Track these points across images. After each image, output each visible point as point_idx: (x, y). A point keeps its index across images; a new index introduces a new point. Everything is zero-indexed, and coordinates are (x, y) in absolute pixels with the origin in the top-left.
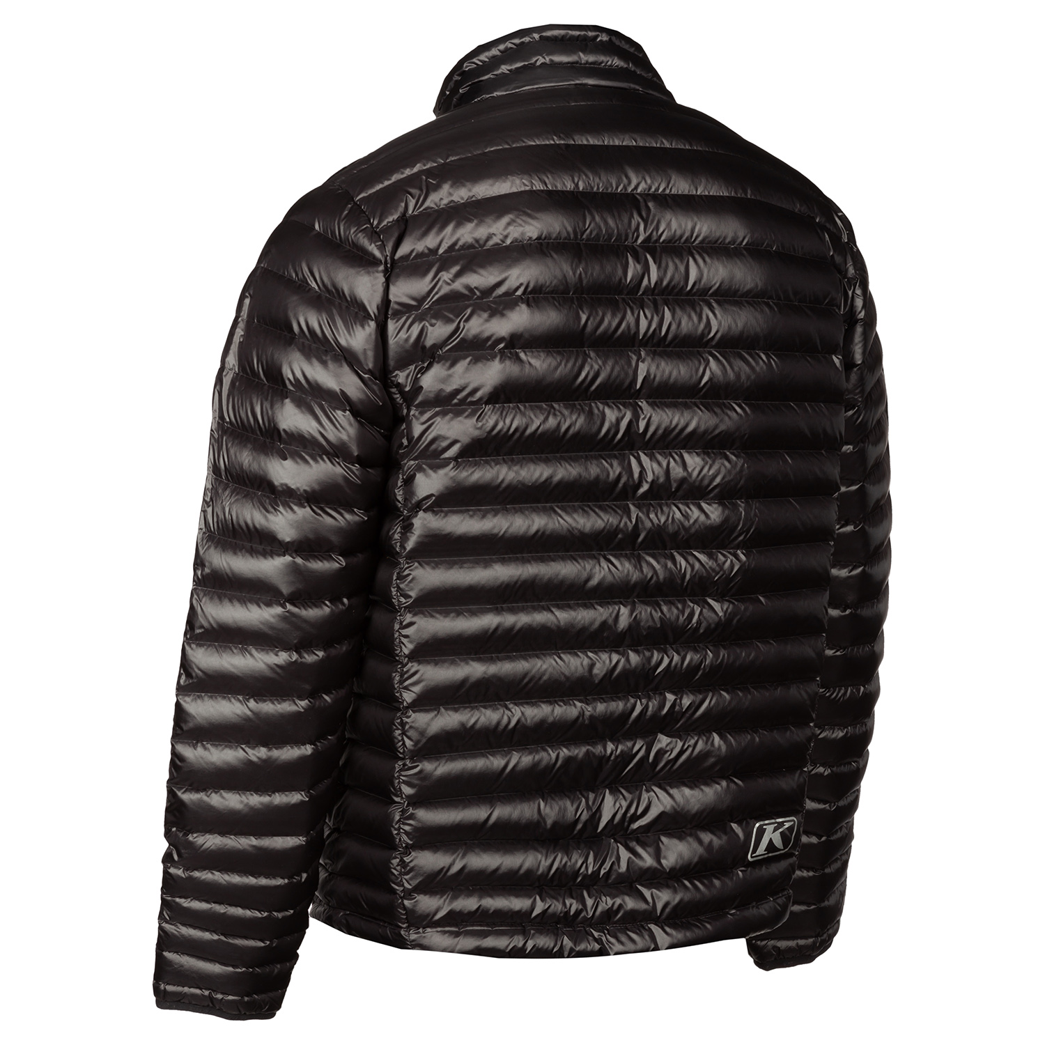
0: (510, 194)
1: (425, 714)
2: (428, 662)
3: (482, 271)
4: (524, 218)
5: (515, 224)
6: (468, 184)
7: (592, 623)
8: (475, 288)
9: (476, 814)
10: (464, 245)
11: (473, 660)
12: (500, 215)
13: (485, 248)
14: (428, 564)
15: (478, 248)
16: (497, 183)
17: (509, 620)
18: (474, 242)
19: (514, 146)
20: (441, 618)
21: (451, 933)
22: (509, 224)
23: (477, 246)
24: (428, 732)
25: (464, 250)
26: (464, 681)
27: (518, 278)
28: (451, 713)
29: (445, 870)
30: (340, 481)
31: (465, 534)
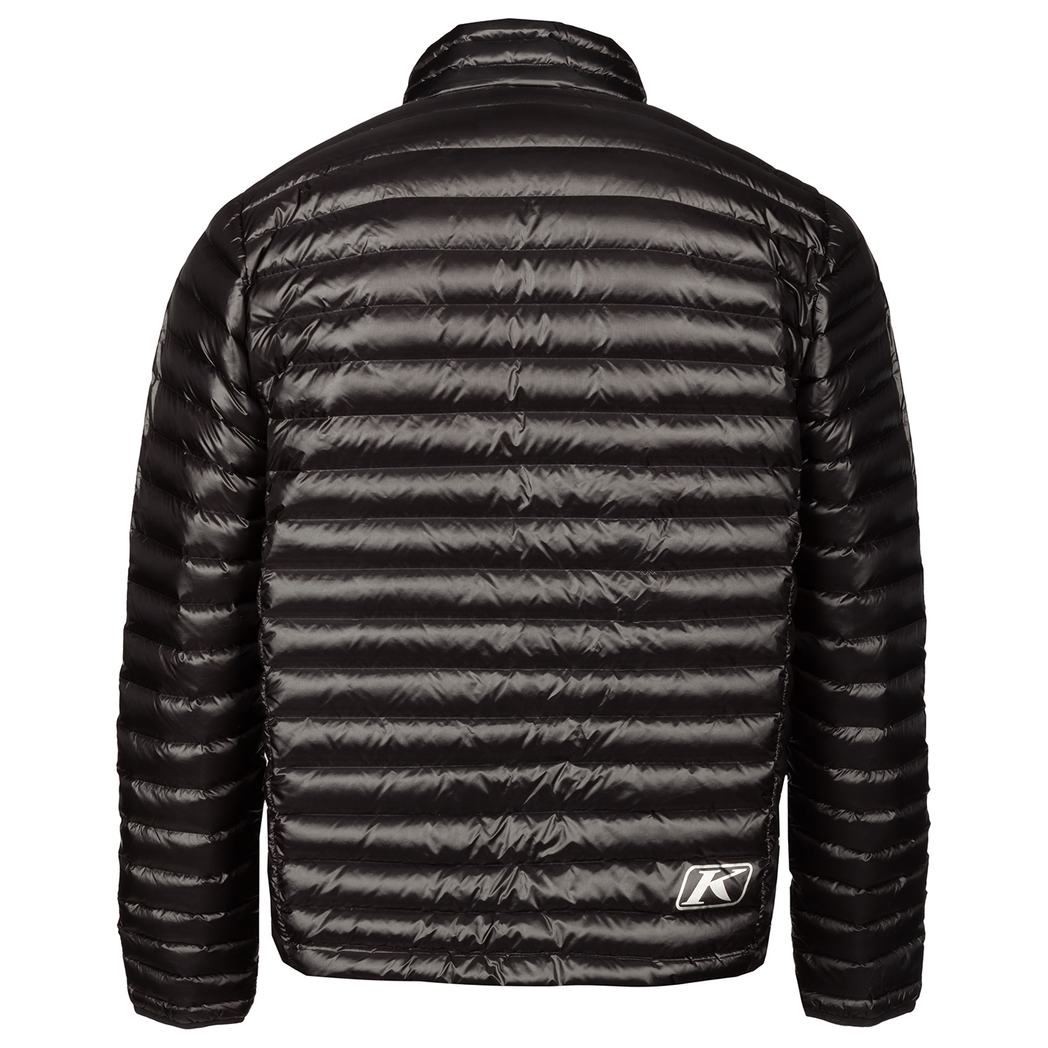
0: (373, 203)
1: (290, 724)
2: (292, 672)
3: (331, 283)
4: (379, 227)
5: (369, 234)
6: (334, 194)
7: (467, 642)
8: (324, 299)
9: (351, 833)
10: (321, 256)
11: (339, 673)
12: (355, 225)
13: (341, 259)
14: (286, 574)
15: (334, 259)
16: (362, 192)
17: (373, 634)
18: (330, 253)
19: (393, 153)
20: (301, 629)
21: (326, 953)
22: (363, 234)
23: (333, 256)
24: (291, 741)
25: (321, 261)
26: (327, 694)
27: (364, 288)
28: (317, 724)
29: (318, 888)
30: (220, 488)
31: (318, 546)
